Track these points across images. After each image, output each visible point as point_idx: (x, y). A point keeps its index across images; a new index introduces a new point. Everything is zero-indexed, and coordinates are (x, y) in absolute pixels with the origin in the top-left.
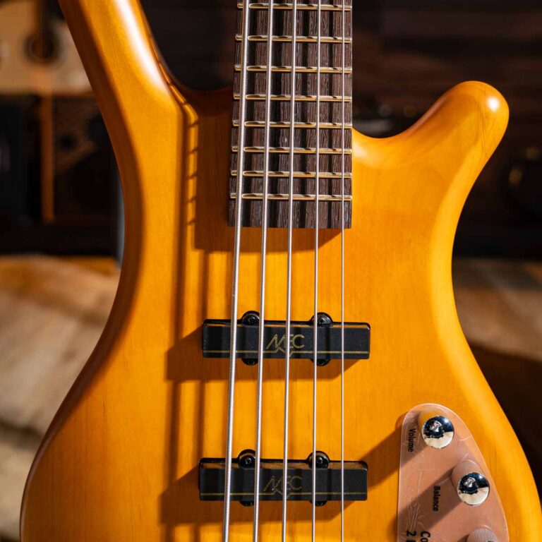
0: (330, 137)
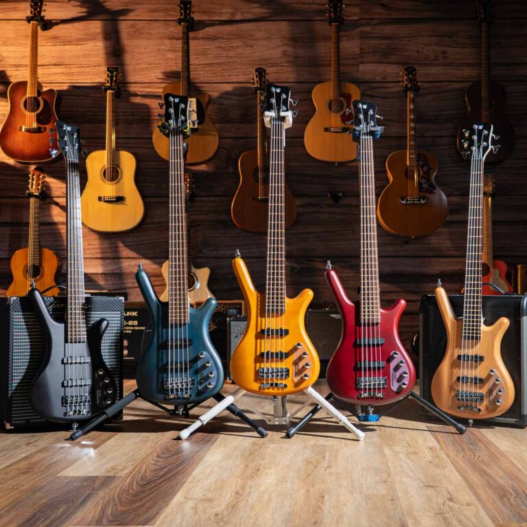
0: (281, 298)
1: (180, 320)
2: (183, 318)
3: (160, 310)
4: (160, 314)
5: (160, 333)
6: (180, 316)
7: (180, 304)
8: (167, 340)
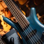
1: (26, 25)
2: (26, 23)
3: (17, 26)
4: (18, 27)
5: (23, 34)
6: (24, 24)
7: (21, 19)
8: (27, 36)
